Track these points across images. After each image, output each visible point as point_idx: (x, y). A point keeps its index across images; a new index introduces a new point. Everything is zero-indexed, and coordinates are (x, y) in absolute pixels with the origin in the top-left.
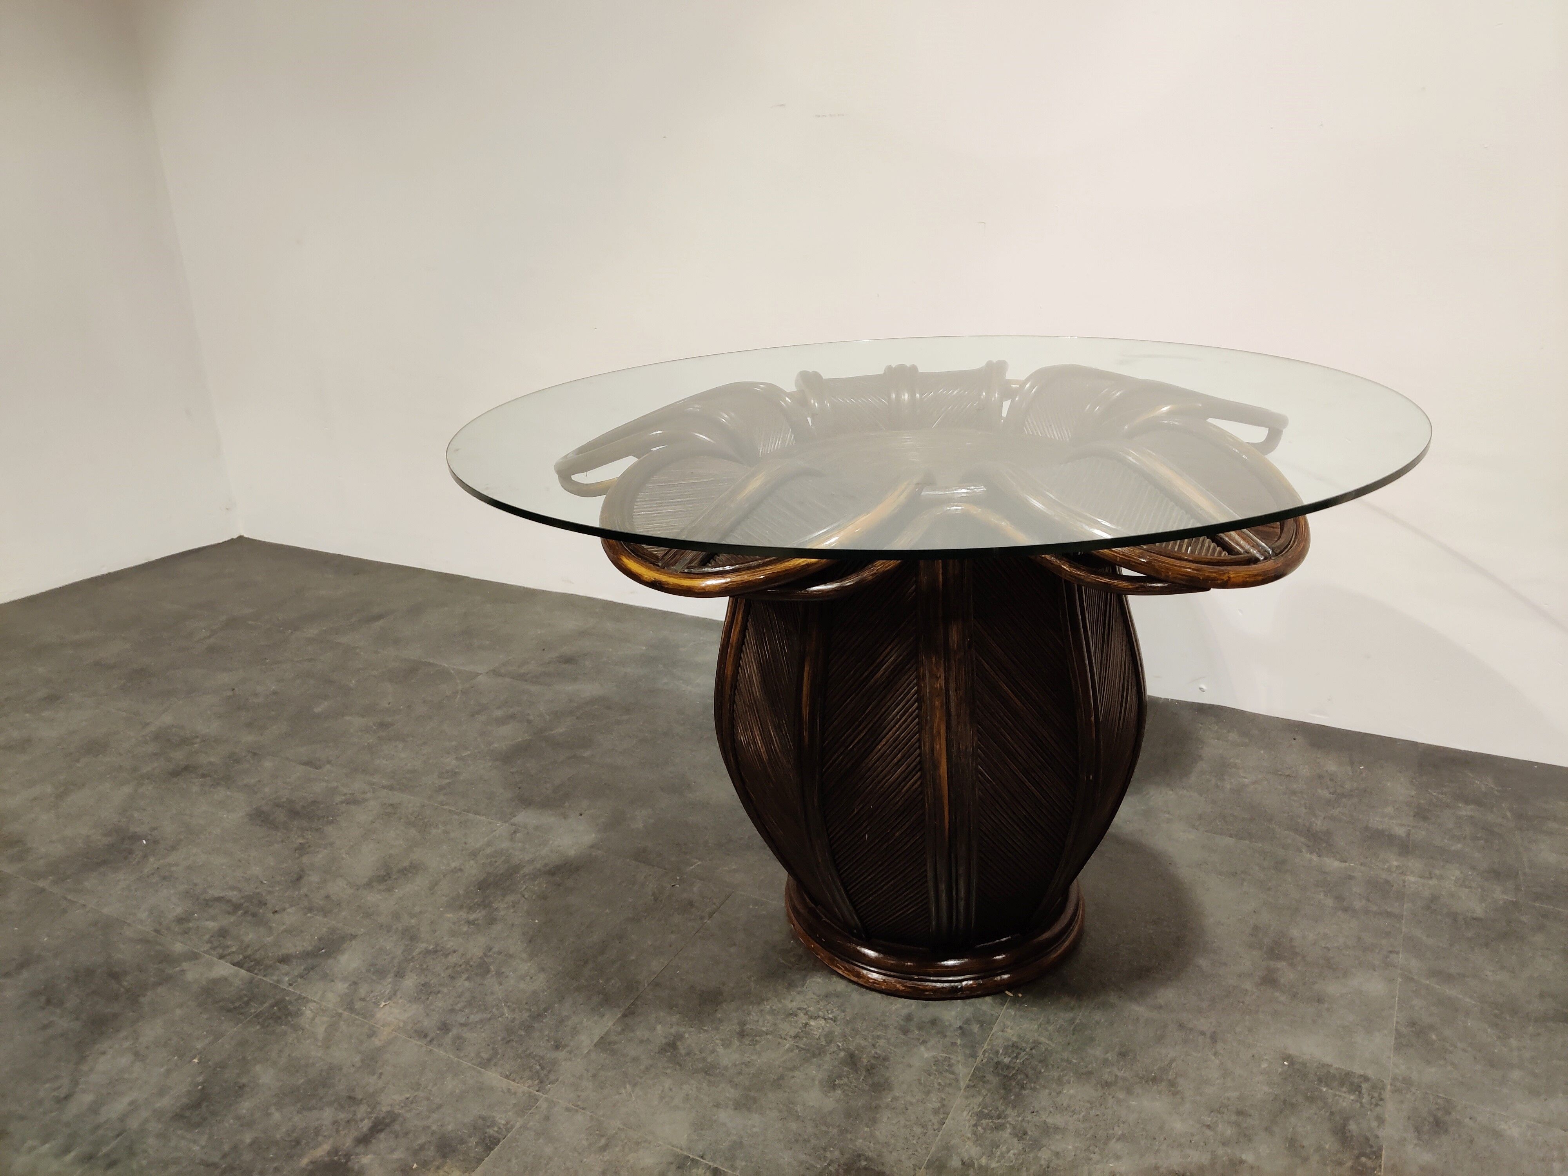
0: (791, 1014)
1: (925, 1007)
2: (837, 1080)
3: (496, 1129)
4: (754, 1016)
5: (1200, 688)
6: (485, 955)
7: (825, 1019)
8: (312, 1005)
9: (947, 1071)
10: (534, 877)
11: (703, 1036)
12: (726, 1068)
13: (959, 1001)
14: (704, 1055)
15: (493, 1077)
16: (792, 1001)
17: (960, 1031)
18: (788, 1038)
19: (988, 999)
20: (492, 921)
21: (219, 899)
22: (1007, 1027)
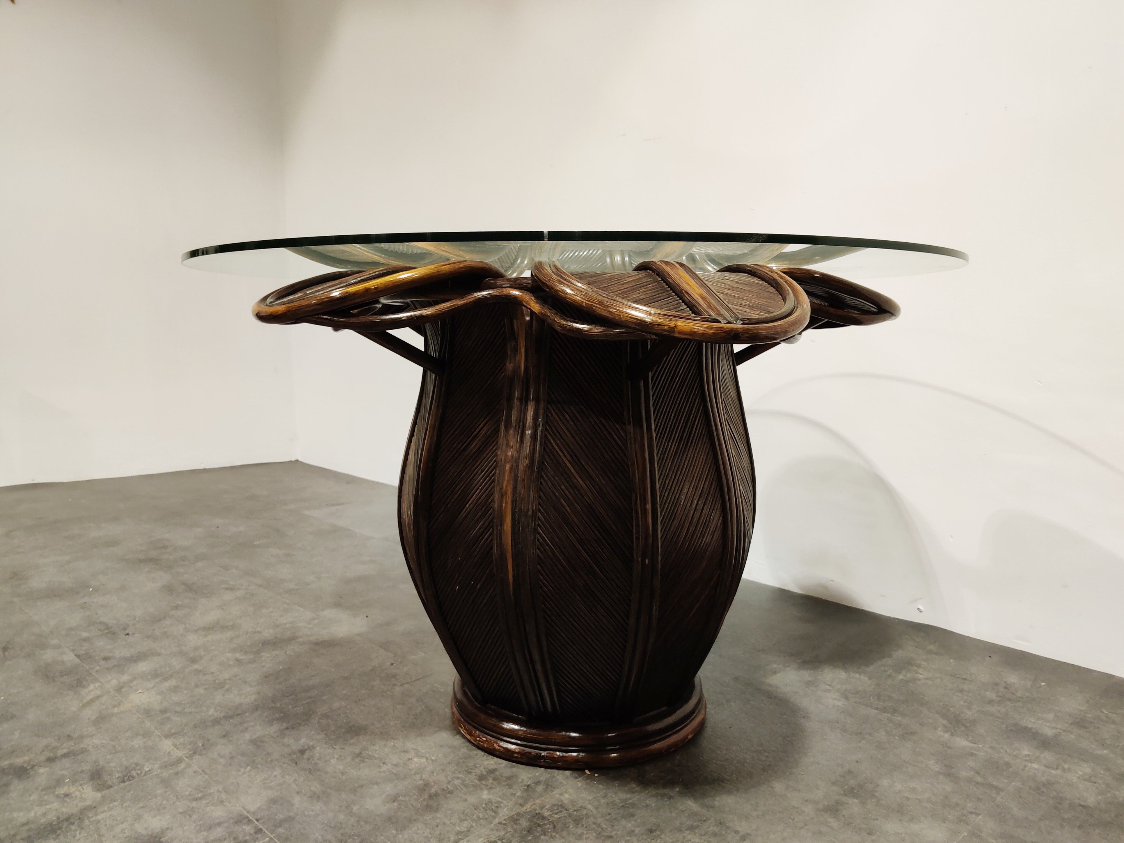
0: (405, 751)
1: (512, 767)
2: (401, 797)
3: (139, 772)
4: (376, 747)
5: (918, 609)
6: (230, 679)
7: (427, 759)
8: (97, 684)
9: (492, 810)
10: (304, 643)
11: (330, 751)
12: (327, 773)
13: (542, 769)
14: (318, 762)
15: (167, 745)
16: (413, 744)
17: (526, 787)
18: (389, 765)
19: (568, 773)
20: (251, 662)
21: (101, 623)
22: (567, 793)
